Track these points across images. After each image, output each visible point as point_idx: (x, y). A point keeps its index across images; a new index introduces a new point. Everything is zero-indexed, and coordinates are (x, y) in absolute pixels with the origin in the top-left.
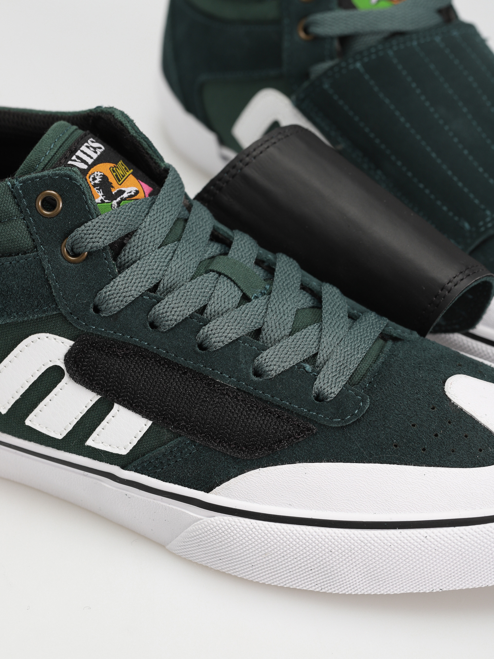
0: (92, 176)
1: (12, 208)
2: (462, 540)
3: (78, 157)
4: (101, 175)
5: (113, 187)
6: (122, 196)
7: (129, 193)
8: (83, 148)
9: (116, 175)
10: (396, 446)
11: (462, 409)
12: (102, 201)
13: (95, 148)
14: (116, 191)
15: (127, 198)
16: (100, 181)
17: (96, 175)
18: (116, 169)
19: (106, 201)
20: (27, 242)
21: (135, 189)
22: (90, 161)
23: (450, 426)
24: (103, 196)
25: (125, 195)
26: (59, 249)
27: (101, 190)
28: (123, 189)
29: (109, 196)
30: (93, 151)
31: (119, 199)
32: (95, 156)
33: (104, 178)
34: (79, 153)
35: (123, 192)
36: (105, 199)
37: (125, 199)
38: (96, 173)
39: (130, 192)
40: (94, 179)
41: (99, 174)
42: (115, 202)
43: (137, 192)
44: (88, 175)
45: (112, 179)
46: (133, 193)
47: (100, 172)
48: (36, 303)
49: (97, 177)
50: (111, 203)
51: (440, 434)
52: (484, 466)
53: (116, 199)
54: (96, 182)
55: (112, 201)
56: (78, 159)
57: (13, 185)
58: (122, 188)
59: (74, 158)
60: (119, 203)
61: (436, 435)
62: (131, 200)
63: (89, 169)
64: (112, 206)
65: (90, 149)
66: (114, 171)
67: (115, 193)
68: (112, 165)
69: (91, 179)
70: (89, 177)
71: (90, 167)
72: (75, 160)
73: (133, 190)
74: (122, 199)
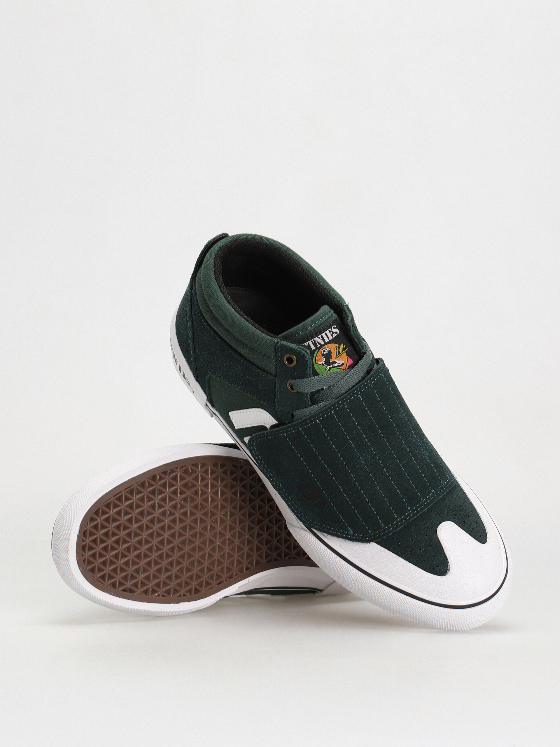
0: (324, 349)
1: (272, 353)
2: (407, 603)
3: (322, 337)
4: (329, 350)
5: (331, 359)
6: (333, 365)
7: (338, 364)
8: (327, 332)
9: (337, 353)
10: (399, 546)
11: (440, 542)
12: (323, 364)
13: (333, 333)
14: (332, 361)
15: (336, 366)
16: (326, 353)
17: (326, 349)
18: (338, 349)
19: (325, 365)
20: (273, 371)
21: (343, 362)
22: (327, 340)
23: (430, 549)
24: (324, 362)
25: (336, 365)
26: (286, 382)
27: (325, 358)
28: (336, 361)
29: (327, 363)
30: (331, 335)
32: (331, 338)
33: (330, 352)
34: (323, 334)
35: (335, 363)
36: (324, 363)
38: (327, 348)
40: (324, 351)
41: (328, 349)
42: (328, 367)
43: (343, 364)
44: (322, 348)
45: (333, 354)
46: (340, 365)
47: (329, 348)
48: (266, 399)
49: (326, 351)
50: (325, 367)
51: (422, 550)
52: (435, 574)
53: (330, 366)
54: (325, 353)
55: (328, 366)
56: (321, 337)
57: (277, 343)
58: (336, 360)
59: (320, 336)
60: (330, 368)
61: (420, 550)
62: (337, 368)
63: (324, 345)
64: (326, 368)
65: (330, 333)
66: (336, 350)
68: (337, 345)
69: (322, 351)
71: (326, 344)
72: (320, 338)
73: (341, 362)
74: (333, 367)
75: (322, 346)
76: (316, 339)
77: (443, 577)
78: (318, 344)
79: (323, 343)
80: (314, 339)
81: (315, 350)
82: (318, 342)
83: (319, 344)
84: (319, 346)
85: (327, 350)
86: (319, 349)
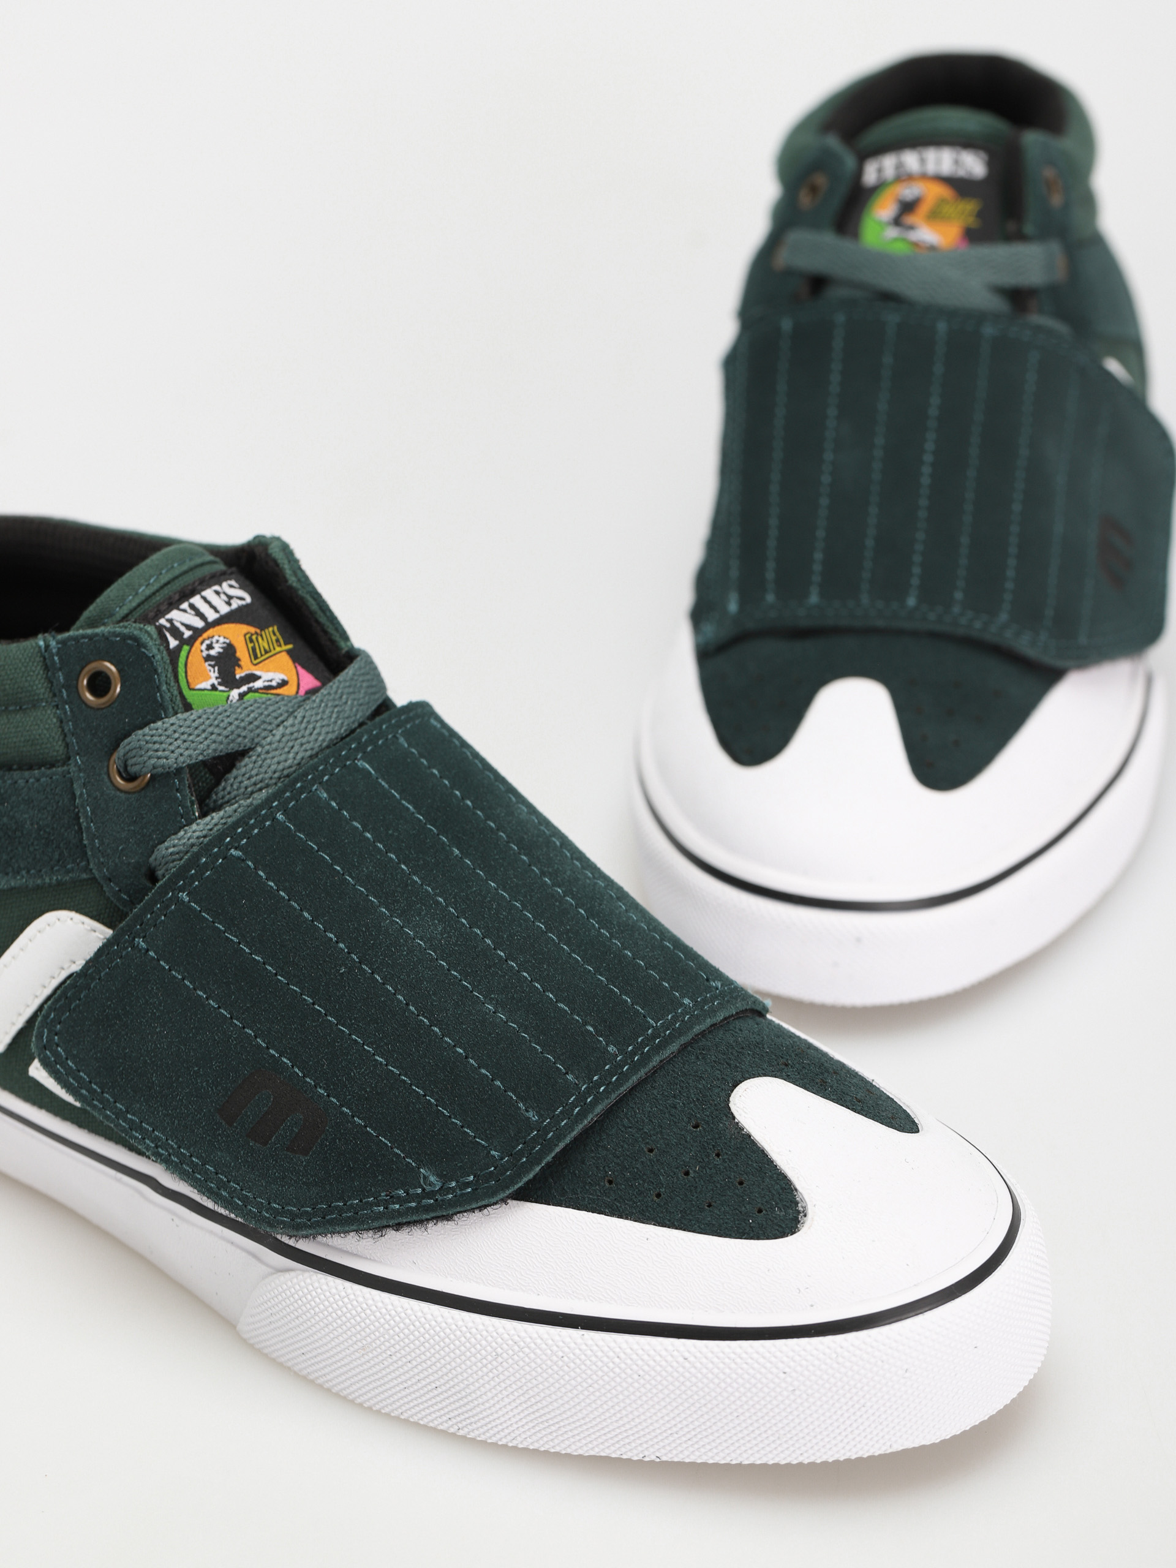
0: (208, 642)
1: (40, 686)
2: (687, 1365)
3: (192, 606)
4: (224, 643)
5: (239, 666)
6: (251, 685)
7: (268, 681)
8: (209, 593)
9: (254, 649)
10: (610, 1182)
11: (749, 1136)
12: (214, 688)
14: (243, 674)
15: (261, 689)
16: (219, 653)
17: (214, 641)
18: (257, 639)
19: (221, 688)
20: (56, 747)
21: (283, 676)
22: (211, 616)
23: (718, 1161)
24: (217, 678)
25: (258, 684)
26: (106, 764)
27: (216, 668)
28: (258, 673)
29: (228, 679)
30: (226, 601)
31: (244, 688)
32: (224, 609)
33: (230, 649)
34: (196, 600)
35: (254, 678)
36: (220, 684)
37: (257, 691)
38: (216, 638)
39: (271, 681)
40: (210, 647)
41: (222, 640)
42: (235, 693)
43: (283, 683)
44: (200, 639)
45: (242, 653)
46: (274, 684)
47: (225, 638)
49: (215, 645)
50: (226, 694)
51: (695, 1172)
52: (758, 1239)
53: (238, 687)
54: (213, 652)
55: (232, 689)
56: (191, 609)
57: (48, 647)
58: (256, 670)
59: (185, 606)
60: (242, 696)
61: (687, 1173)
62: (267, 694)
63: (204, 630)
64: (228, 698)
65: (220, 597)
66: (251, 641)
67: (241, 678)
68: (252, 630)
69: (204, 647)
70: (202, 643)
71: (209, 625)
72: (185, 611)
73: (277, 677)
74: (250, 690)
75: (197, 633)
76: (174, 615)
77: (790, 1238)
78: (182, 629)
79: (199, 624)
80: (168, 616)
81: (179, 649)
82: (183, 624)
83: (188, 627)
84: (187, 634)
85: (217, 641)
86: (191, 642)
